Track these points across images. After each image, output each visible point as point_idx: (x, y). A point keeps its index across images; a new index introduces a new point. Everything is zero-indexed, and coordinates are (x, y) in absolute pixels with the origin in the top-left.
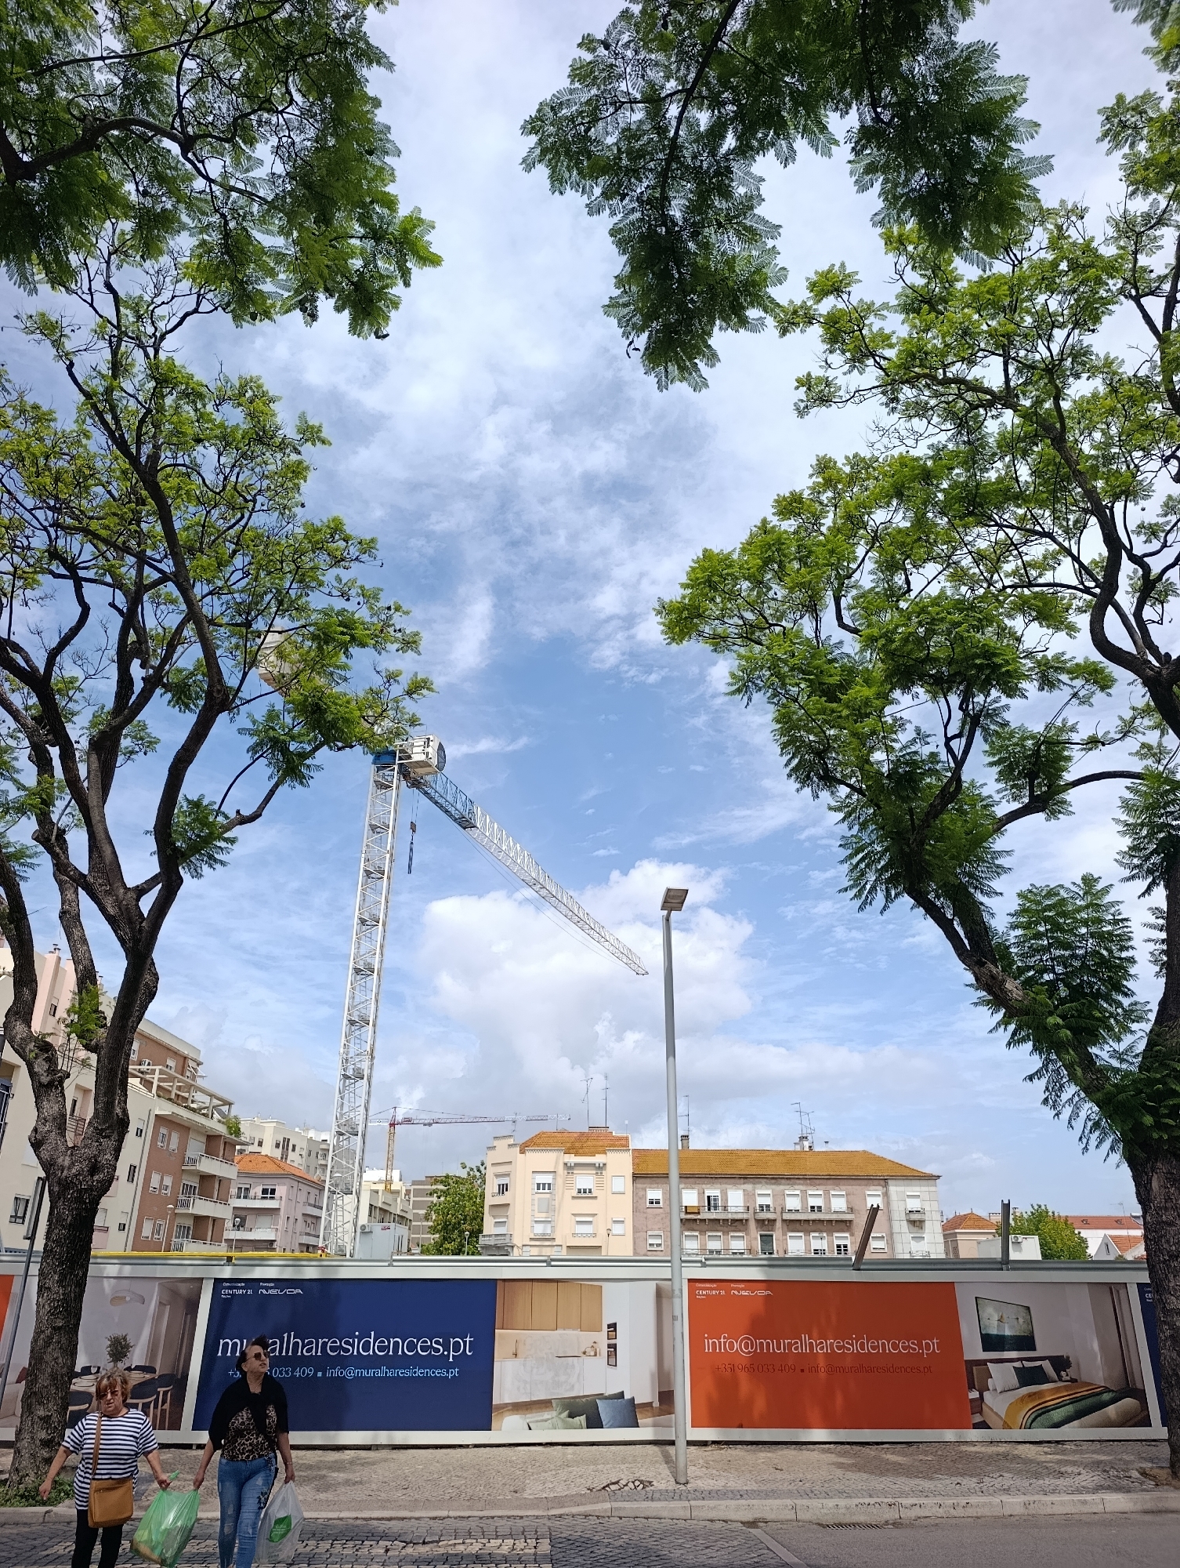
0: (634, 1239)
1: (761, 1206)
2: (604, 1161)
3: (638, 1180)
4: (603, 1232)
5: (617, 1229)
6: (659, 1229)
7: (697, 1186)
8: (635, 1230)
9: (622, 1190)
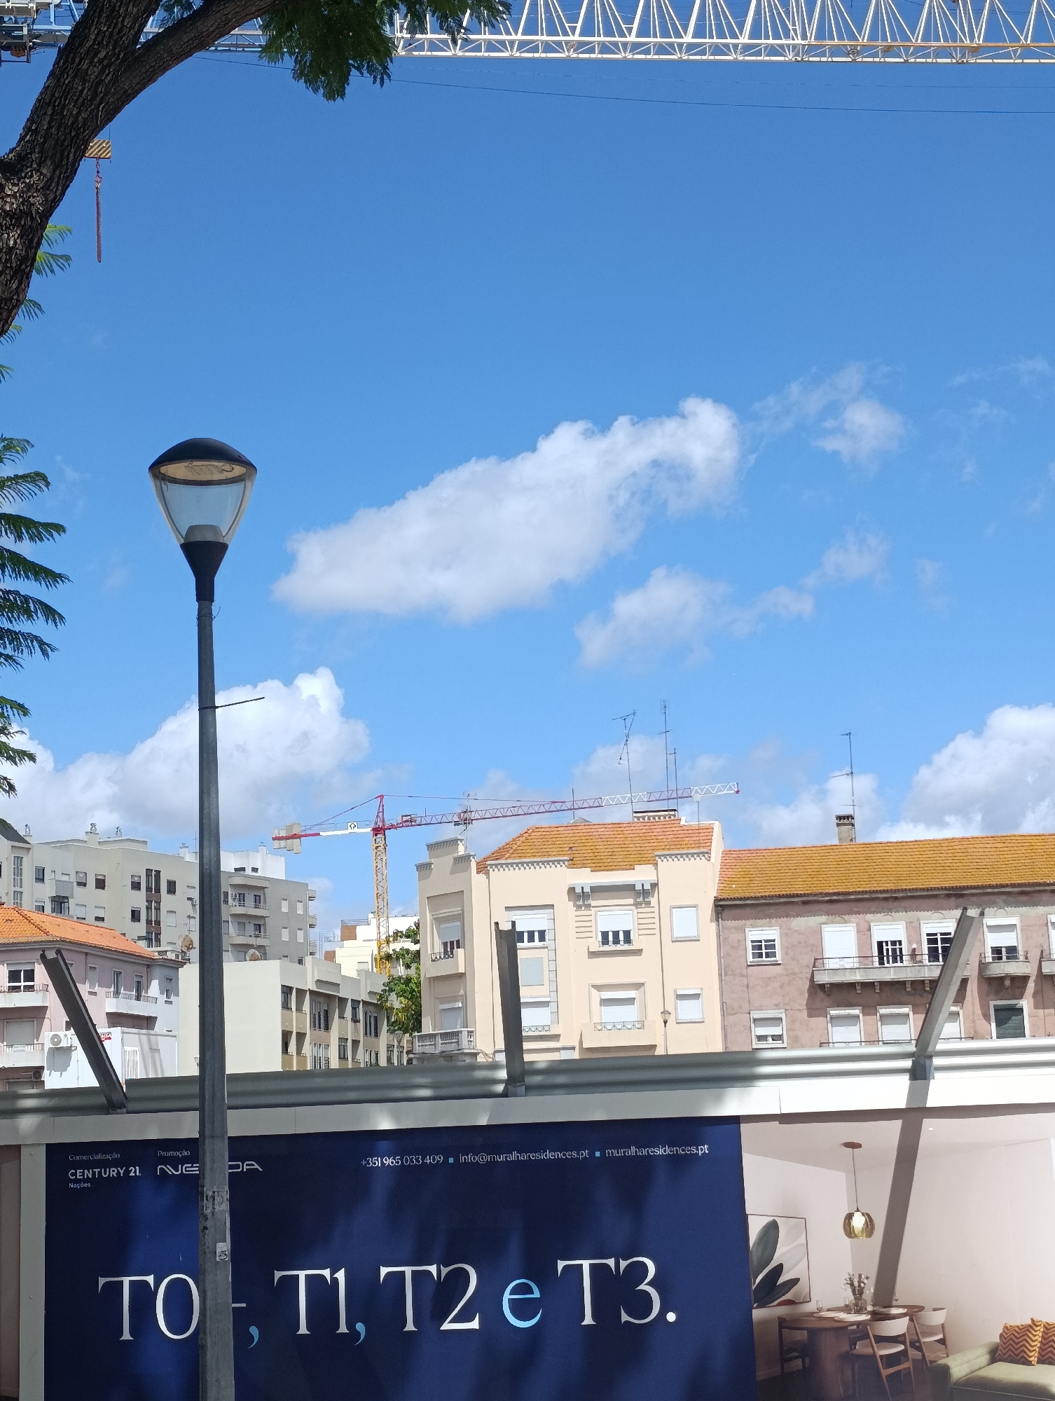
0: (724, 1028)
1: (997, 951)
2: (653, 879)
3: (726, 913)
4: (655, 1017)
5: (688, 1010)
6: (777, 1006)
7: (854, 918)
8: (725, 1010)
9: (693, 933)
